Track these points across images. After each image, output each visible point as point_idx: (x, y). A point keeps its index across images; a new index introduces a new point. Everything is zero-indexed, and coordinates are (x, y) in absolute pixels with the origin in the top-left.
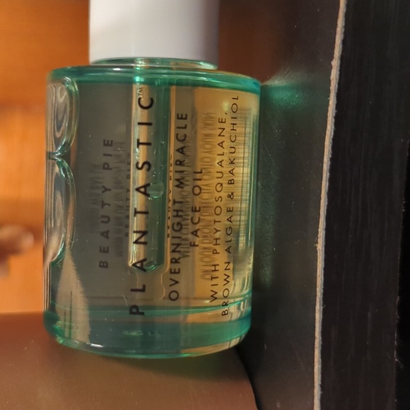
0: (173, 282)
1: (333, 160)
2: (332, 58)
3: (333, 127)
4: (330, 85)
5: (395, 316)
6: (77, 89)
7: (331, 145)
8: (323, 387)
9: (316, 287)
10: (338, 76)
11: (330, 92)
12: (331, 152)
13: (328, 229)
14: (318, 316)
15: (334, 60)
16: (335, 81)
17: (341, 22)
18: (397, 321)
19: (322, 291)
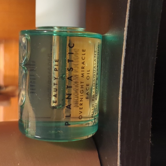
0: (80, 112)
1: (125, 66)
2: (124, 27)
3: (125, 53)
4: (124, 37)
5: (150, 125)
6: (30, 39)
7: (124, 60)
8: (121, 151)
9: (118, 114)
10: (127, 34)
11: (124, 40)
12: (124, 63)
13: (123, 92)
14: (119, 125)
15: (125, 28)
16: (125, 36)
17: (128, 13)
18: (151, 127)
19: (121, 116)
